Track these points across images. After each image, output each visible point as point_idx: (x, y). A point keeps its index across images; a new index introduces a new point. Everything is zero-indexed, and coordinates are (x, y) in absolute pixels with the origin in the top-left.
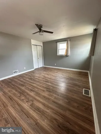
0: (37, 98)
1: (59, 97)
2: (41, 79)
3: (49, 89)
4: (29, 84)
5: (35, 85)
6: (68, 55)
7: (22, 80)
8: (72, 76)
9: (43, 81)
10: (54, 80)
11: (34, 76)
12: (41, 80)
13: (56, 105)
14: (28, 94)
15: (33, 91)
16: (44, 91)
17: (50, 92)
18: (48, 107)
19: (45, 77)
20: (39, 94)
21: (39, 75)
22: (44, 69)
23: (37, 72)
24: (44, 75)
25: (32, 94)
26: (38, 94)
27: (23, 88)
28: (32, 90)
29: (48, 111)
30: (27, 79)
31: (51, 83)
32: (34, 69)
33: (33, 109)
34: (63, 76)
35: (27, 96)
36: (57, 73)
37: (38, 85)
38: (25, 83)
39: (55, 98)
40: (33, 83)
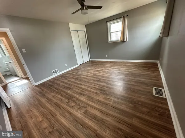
0: (90, 103)
1: (119, 100)
2: (90, 78)
3: (104, 91)
4: (77, 86)
5: (83, 87)
6: (125, 40)
7: (65, 81)
8: (133, 70)
9: (94, 81)
10: (108, 78)
11: (80, 75)
12: (91, 80)
13: (117, 111)
14: (77, 99)
15: (84, 95)
16: (97, 94)
17: (106, 94)
18: (107, 114)
19: (95, 75)
20: (92, 98)
21: (86, 73)
22: (92, 63)
23: (83, 69)
24: (92, 72)
25: (83, 98)
26: (90, 98)
27: (69, 92)
28: (81, 94)
29: (107, 119)
30: (72, 80)
31: (105, 83)
32: (78, 66)
33: (89, 117)
34: (120, 72)
35: (78, 102)
36: (110, 67)
37: (89, 87)
38: (70, 85)
39: (115, 102)
40: (81, 84)
